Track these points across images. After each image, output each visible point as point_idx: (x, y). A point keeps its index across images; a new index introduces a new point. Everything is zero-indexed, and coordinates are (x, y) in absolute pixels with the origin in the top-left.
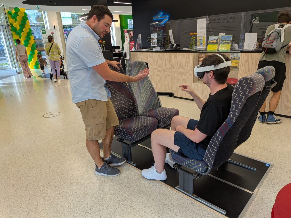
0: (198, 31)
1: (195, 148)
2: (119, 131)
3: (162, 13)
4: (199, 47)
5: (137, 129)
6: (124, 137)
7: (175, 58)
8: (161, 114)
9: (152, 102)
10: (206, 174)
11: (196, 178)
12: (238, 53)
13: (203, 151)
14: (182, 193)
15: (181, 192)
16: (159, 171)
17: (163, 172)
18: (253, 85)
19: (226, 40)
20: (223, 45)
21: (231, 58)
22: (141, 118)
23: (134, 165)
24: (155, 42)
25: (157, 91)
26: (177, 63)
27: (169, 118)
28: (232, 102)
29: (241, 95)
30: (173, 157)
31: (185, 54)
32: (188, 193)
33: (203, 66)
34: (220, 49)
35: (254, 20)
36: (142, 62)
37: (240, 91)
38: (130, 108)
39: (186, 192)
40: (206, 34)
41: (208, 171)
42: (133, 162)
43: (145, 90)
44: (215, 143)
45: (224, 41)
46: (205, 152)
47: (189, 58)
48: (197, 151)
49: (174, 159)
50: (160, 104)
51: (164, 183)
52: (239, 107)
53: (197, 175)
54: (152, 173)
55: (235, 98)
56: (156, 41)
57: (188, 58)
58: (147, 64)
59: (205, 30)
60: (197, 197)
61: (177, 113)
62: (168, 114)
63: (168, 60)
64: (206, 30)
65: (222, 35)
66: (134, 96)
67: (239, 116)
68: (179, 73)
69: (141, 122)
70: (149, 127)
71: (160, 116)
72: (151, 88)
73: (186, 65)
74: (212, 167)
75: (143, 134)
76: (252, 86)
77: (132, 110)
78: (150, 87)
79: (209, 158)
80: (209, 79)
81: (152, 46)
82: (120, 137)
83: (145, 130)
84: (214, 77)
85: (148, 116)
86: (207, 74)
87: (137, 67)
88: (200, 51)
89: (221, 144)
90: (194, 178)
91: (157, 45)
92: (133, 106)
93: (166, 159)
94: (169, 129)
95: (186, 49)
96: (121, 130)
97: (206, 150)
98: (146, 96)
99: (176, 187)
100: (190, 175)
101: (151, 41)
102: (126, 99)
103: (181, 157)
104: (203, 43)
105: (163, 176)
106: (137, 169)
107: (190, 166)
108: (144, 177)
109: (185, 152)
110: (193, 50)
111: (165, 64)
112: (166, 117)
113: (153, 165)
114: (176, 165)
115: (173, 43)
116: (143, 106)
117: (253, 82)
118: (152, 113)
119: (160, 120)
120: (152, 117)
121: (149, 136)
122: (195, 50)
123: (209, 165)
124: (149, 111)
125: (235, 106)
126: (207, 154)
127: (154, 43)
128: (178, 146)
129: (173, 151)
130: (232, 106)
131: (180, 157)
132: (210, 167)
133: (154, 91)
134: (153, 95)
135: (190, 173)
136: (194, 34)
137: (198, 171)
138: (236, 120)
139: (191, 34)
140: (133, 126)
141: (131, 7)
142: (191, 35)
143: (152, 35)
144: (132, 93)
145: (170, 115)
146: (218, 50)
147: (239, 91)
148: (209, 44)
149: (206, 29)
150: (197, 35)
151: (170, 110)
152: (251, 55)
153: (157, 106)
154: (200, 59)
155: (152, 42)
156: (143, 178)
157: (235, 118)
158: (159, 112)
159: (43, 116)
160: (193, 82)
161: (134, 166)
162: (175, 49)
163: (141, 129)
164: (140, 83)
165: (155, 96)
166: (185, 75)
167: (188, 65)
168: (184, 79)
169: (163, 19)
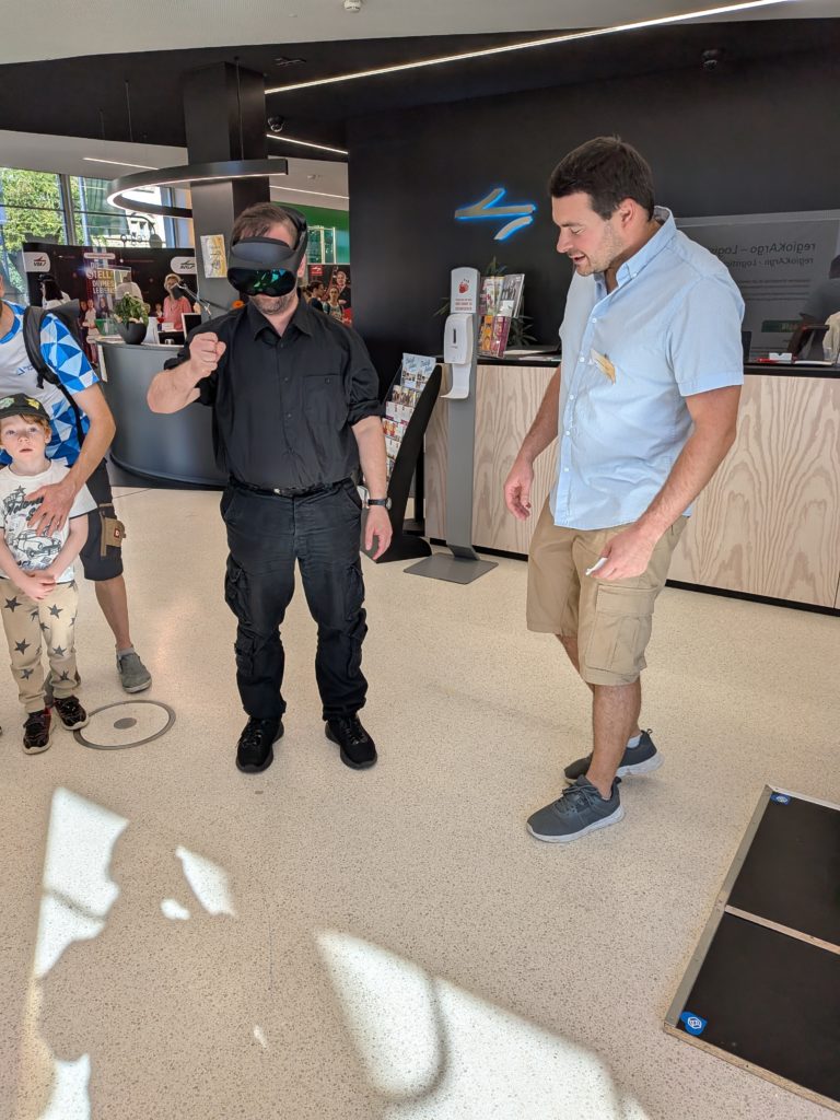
3: (504, 192)
166: (800, 488)
167: (824, 441)
168: (792, 508)
169: (507, 220)
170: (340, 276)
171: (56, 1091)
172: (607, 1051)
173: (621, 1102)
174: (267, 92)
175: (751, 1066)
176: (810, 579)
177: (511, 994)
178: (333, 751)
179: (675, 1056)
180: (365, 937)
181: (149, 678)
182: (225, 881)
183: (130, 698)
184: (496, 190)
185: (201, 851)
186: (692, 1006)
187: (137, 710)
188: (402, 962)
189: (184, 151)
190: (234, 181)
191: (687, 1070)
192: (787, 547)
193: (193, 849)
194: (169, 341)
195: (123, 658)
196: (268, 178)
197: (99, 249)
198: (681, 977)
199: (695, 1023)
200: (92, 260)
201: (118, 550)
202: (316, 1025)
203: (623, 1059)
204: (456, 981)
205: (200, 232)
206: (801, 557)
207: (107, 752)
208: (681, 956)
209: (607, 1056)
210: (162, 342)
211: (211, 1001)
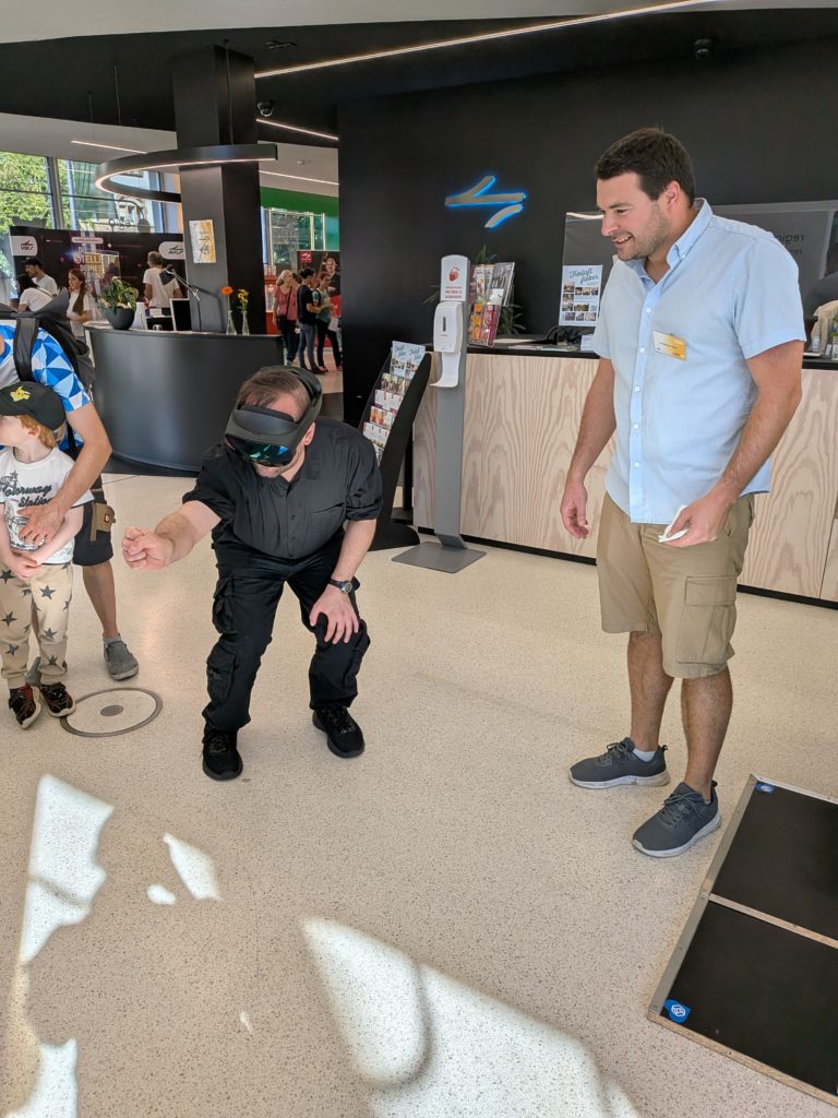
3: (494, 180)
24: (587, 307)
101: (563, 303)
127: (578, 313)
155: (569, 307)
166: (786, 479)
167: (811, 434)
168: (779, 499)
169: (498, 208)
170: (329, 262)
171: (41, 1078)
172: (591, 1038)
173: (604, 1089)
174: (257, 76)
175: (734, 1053)
176: (796, 570)
177: (497, 981)
178: (319, 739)
179: (658, 1044)
180: (351, 925)
181: (136, 665)
182: (212, 868)
183: (118, 685)
184: (486, 178)
185: (188, 839)
186: (676, 994)
187: (123, 698)
188: (388, 949)
189: (172, 135)
190: (223, 166)
191: (671, 1057)
192: (773, 536)
193: (179, 837)
194: (157, 326)
195: (109, 646)
196: (256, 164)
197: (87, 233)
198: (665, 965)
199: (679, 1011)
200: (80, 245)
201: (108, 535)
202: (301, 1012)
203: (607, 1047)
204: (442, 969)
205: (188, 217)
206: (787, 548)
207: (94, 740)
208: (665, 944)
209: (590, 1043)
210: (150, 327)
211: (197, 988)
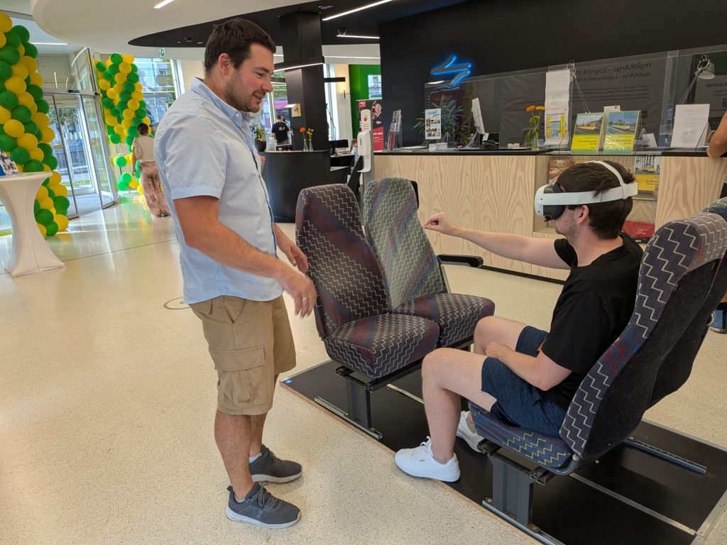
0: (548, 101)
1: (536, 403)
2: (342, 350)
3: (454, 58)
4: (549, 142)
5: (387, 346)
6: (354, 366)
7: (485, 170)
8: (449, 311)
9: (425, 278)
10: (564, 472)
11: (539, 480)
12: (654, 156)
13: (560, 412)
14: (499, 519)
15: (496, 517)
16: (442, 457)
17: (450, 461)
18: (698, 243)
19: (621, 124)
20: (616, 136)
21: (637, 169)
22: (397, 319)
23: (377, 436)
24: (436, 130)
25: (437, 252)
26: (492, 181)
27: (467, 321)
28: (640, 286)
29: (663, 270)
30: (479, 423)
31: (513, 159)
32: (516, 519)
33: (562, 192)
34: (605, 147)
35: (702, 71)
36: (401, 180)
37: (661, 257)
38: (369, 294)
39: (511, 517)
40: (568, 108)
41: (572, 466)
42: (373, 429)
43: (409, 248)
44: (593, 393)
45: (618, 126)
46: (565, 414)
47: (523, 170)
48: (544, 411)
49: (479, 428)
50: (444, 284)
51: (452, 489)
52: (658, 300)
53: (540, 474)
54: (423, 460)
55: (647, 275)
56: (439, 126)
57: (520, 169)
58: (415, 184)
59: (565, 99)
60: (540, 533)
61: (489, 309)
62: (466, 310)
63: (467, 174)
64: (570, 98)
65: (610, 110)
66: (380, 262)
67: (658, 323)
68: (496, 208)
69: (397, 329)
70: (416, 341)
71: (446, 315)
72: (422, 244)
73: (514, 186)
74: (583, 455)
75: (400, 359)
76: (696, 244)
77: (375, 298)
78: (422, 241)
79: (574, 432)
80: (575, 225)
81: (429, 140)
82: (342, 363)
83: (405, 349)
84: (588, 221)
85: (414, 315)
86: (572, 212)
87: (391, 192)
88: (552, 150)
89: (609, 396)
90: (531, 480)
91: (440, 138)
92: (376, 288)
93: (460, 427)
94: (467, 349)
95: (516, 146)
96: (346, 347)
97: (567, 410)
98: (410, 265)
99: (484, 502)
100: (522, 474)
101: (427, 128)
102: (360, 271)
103: (500, 424)
104: (560, 132)
105: (450, 470)
106: (384, 447)
107: (522, 450)
108: (401, 470)
109: (511, 414)
110: (534, 150)
111: (459, 185)
112: (460, 318)
113: (426, 440)
114: (485, 445)
115: (482, 131)
116: (402, 288)
117: (697, 236)
118: (424, 307)
119: (446, 325)
120: (424, 316)
121: (417, 364)
122: (538, 150)
123: (574, 450)
124: (417, 301)
125: (647, 297)
126: (570, 421)
127: (433, 133)
128: (492, 395)
129: (477, 409)
130: (640, 297)
131: (496, 424)
132: (577, 455)
133: (431, 252)
134: (428, 261)
135: (523, 468)
136: (538, 108)
137: (544, 463)
138: (651, 334)
139: (529, 109)
140: (376, 338)
141: (378, 45)
142: (530, 111)
143: (427, 111)
144: (376, 256)
145: (471, 315)
146: (601, 149)
147: (658, 257)
148: (577, 133)
149: (570, 94)
150: (543, 111)
151: (470, 301)
152: (692, 162)
153: (436, 290)
154: (551, 173)
155: (429, 130)
156: (398, 472)
157: (647, 328)
158: (443, 304)
159: (165, 306)
160: (534, 231)
161: (376, 439)
162: (486, 146)
163: (395, 347)
164: (395, 232)
165: (432, 265)
168: (509, 223)
170: (377, 106)
184: (451, 57)
